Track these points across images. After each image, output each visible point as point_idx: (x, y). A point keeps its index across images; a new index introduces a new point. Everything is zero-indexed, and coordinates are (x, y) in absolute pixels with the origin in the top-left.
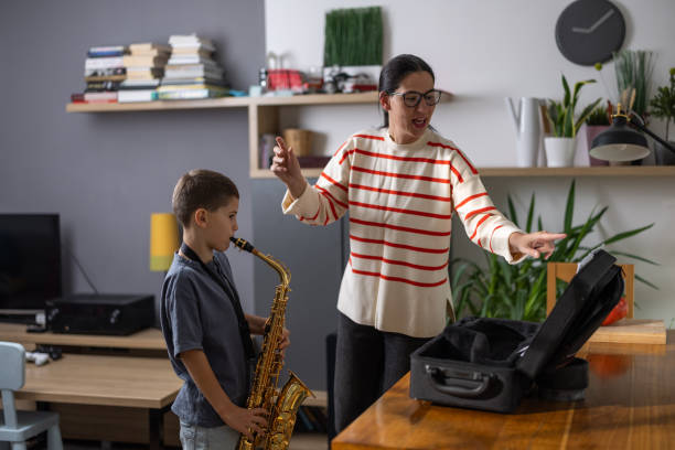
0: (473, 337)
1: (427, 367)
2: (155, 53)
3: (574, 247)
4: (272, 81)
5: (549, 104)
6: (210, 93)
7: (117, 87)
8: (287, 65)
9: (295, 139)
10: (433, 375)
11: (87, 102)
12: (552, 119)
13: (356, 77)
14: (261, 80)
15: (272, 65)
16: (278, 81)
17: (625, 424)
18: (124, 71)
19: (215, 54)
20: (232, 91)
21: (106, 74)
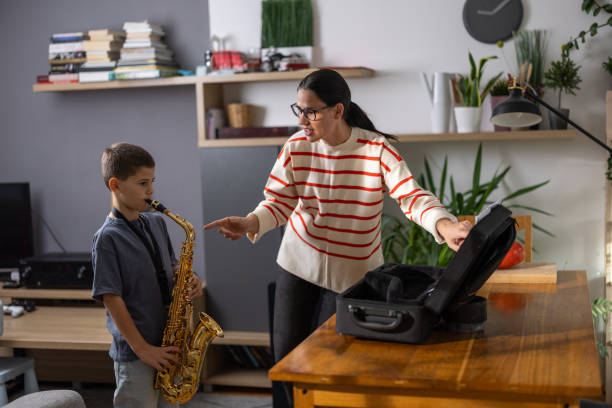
0: (389, 280)
1: (350, 307)
2: (111, 38)
3: (482, 202)
4: (217, 61)
5: (458, 78)
6: (161, 73)
7: (78, 68)
8: (229, 47)
9: (238, 113)
10: (355, 313)
11: (51, 83)
12: (462, 91)
13: (290, 56)
14: (206, 61)
15: (216, 47)
16: (222, 61)
18: (84, 54)
19: (164, 38)
20: (181, 71)
21: (68, 57)
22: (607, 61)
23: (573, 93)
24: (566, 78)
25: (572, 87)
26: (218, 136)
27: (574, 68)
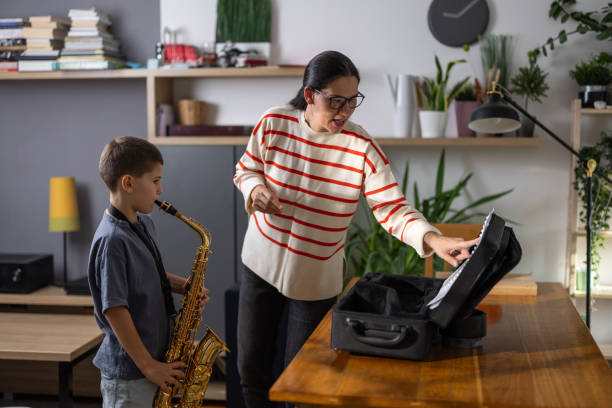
0: (385, 292)
1: (348, 320)
2: (54, 25)
3: (445, 209)
4: (167, 54)
5: (422, 81)
6: (109, 64)
7: (17, 57)
8: (180, 40)
9: (190, 109)
10: (354, 327)
12: (425, 94)
13: (248, 52)
14: (157, 54)
15: (167, 39)
16: (174, 54)
17: (525, 368)
18: (24, 42)
19: (111, 28)
20: (129, 64)
21: (6, 44)
22: (574, 69)
23: (539, 101)
24: (533, 85)
25: (538, 95)
26: (168, 133)
27: (542, 74)
